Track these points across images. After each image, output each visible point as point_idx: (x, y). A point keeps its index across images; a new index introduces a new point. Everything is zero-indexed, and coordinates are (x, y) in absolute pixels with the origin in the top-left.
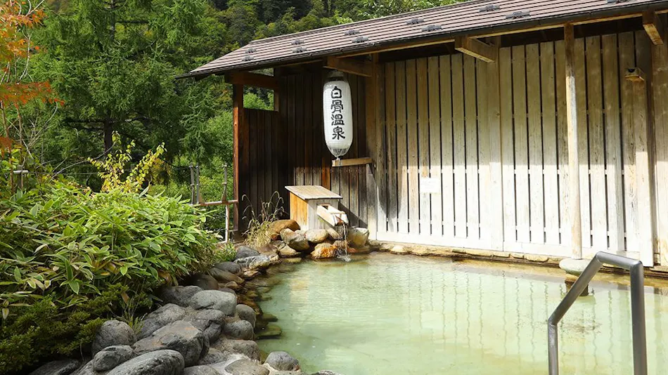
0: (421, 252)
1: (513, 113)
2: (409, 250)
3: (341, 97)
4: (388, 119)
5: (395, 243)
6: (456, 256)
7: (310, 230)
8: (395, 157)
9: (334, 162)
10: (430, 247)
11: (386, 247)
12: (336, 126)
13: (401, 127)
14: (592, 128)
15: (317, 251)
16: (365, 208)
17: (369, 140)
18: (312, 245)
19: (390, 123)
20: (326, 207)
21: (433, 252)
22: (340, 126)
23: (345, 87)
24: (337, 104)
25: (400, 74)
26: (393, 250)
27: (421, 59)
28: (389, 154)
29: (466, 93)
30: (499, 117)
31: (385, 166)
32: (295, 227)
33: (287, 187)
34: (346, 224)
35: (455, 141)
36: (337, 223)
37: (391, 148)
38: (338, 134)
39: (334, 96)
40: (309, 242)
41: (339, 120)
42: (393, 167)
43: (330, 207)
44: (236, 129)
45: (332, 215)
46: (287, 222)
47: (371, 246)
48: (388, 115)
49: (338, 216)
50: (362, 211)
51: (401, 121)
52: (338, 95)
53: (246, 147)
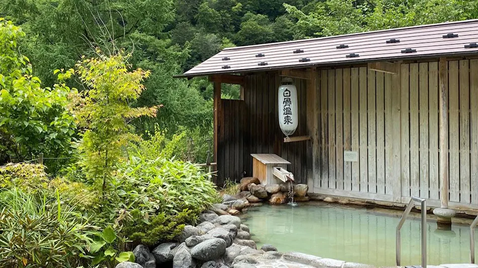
0: (344, 202)
1: (409, 109)
2: (336, 200)
3: (290, 96)
4: (322, 110)
5: (327, 196)
6: (369, 206)
7: (268, 185)
8: (327, 135)
9: (285, 139)
10: (350, 199)
11: (320, 198)
12: (286, 116)
13: (332, 115)
14: (462, 122)
15: (273, 199)
16: (305, 171)
17: (309, 124)
18: (270, 195)
19: (324, 112)
20: (279, 169)
21: (353, 203)
22: (289, 115)
23: (293, 90)
24: (287, 101)
25: (331, 78)
26: (325, 200)
27: (346, 69)
28: (323, 133)
29: (377, 94)
30: (399, 112)
31: (320, 141)
32: (257, 182)
33: (252, 155)
34: (293, 181)
35: (369, 127)
36: (287, 180)
37: (324, 129)
38: (287, 120)
39: (285, 95)
40: (268, 192)
41: (288, 112)
42: (325, 143)
43: (281, 169)
44: (216, 113)
45: (284, 175)
46: (252, 179)
47: (310, 197)
48: (322, 106)
49: (288, 175)
50: (304, 173)
51: (331, 111)
52: (288, 95)
53: (223, 126)
